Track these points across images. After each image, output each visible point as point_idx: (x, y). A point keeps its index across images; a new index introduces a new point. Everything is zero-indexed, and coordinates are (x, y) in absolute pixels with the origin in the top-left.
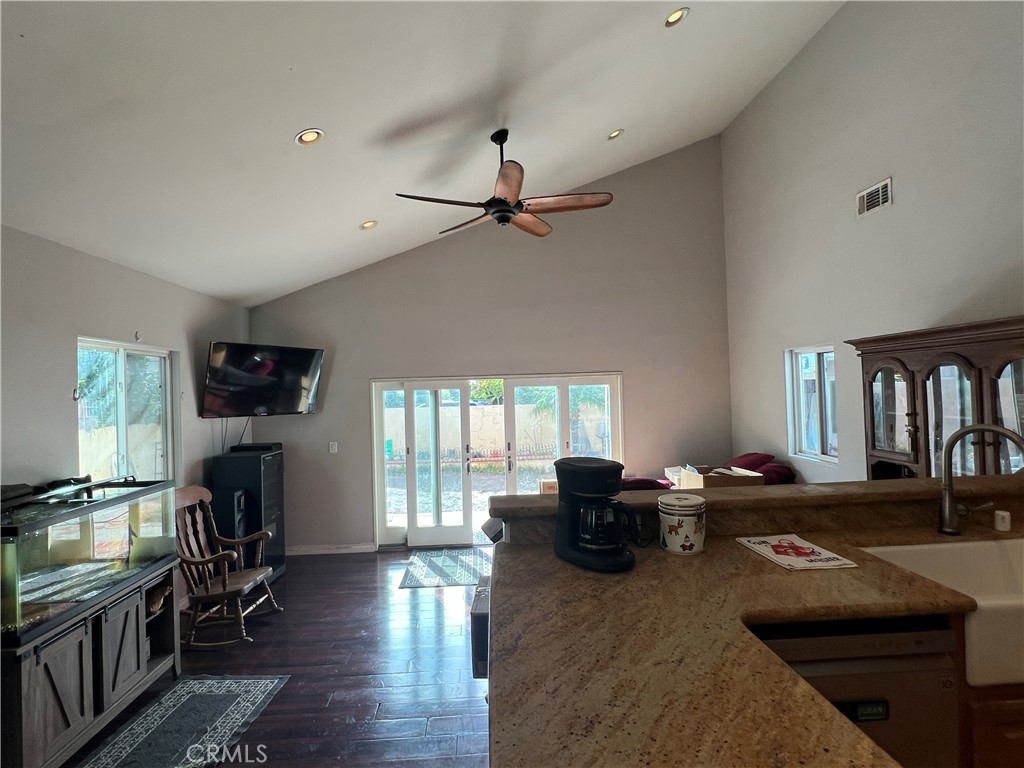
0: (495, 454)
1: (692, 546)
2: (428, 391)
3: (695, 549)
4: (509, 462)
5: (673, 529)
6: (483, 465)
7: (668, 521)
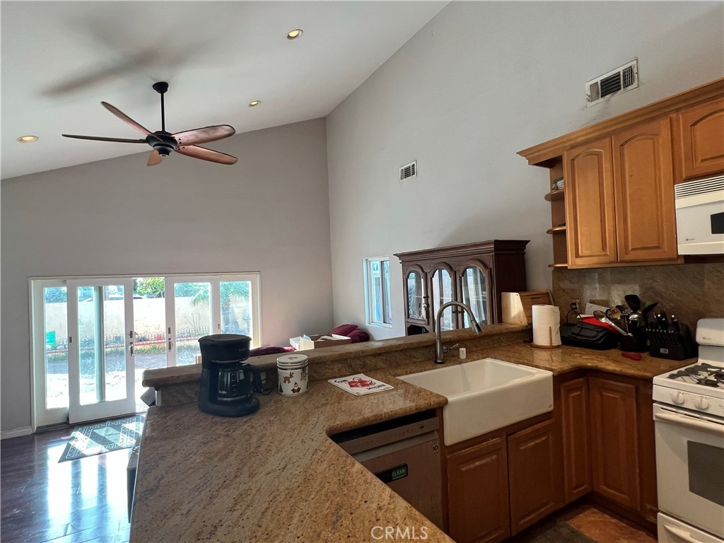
0: (159, 338)
1: (299, 389)
2: (93, 288)
3: (301, 391)
4: (170, 343)
5: (287, 379)
6: (147, 347)
7: (283, 374)
